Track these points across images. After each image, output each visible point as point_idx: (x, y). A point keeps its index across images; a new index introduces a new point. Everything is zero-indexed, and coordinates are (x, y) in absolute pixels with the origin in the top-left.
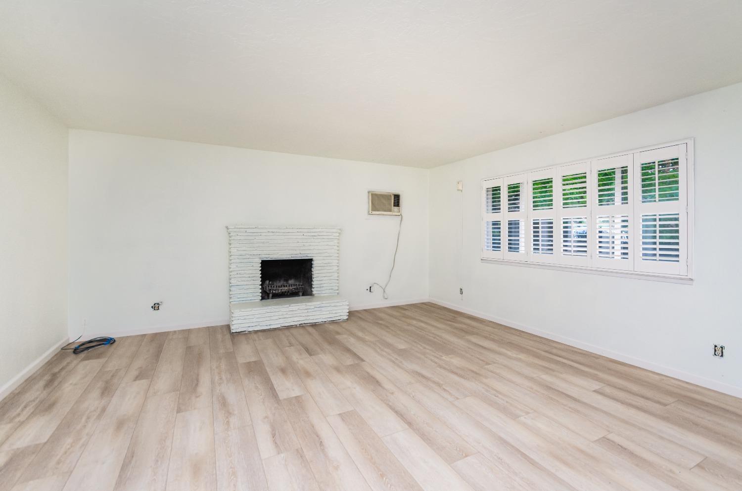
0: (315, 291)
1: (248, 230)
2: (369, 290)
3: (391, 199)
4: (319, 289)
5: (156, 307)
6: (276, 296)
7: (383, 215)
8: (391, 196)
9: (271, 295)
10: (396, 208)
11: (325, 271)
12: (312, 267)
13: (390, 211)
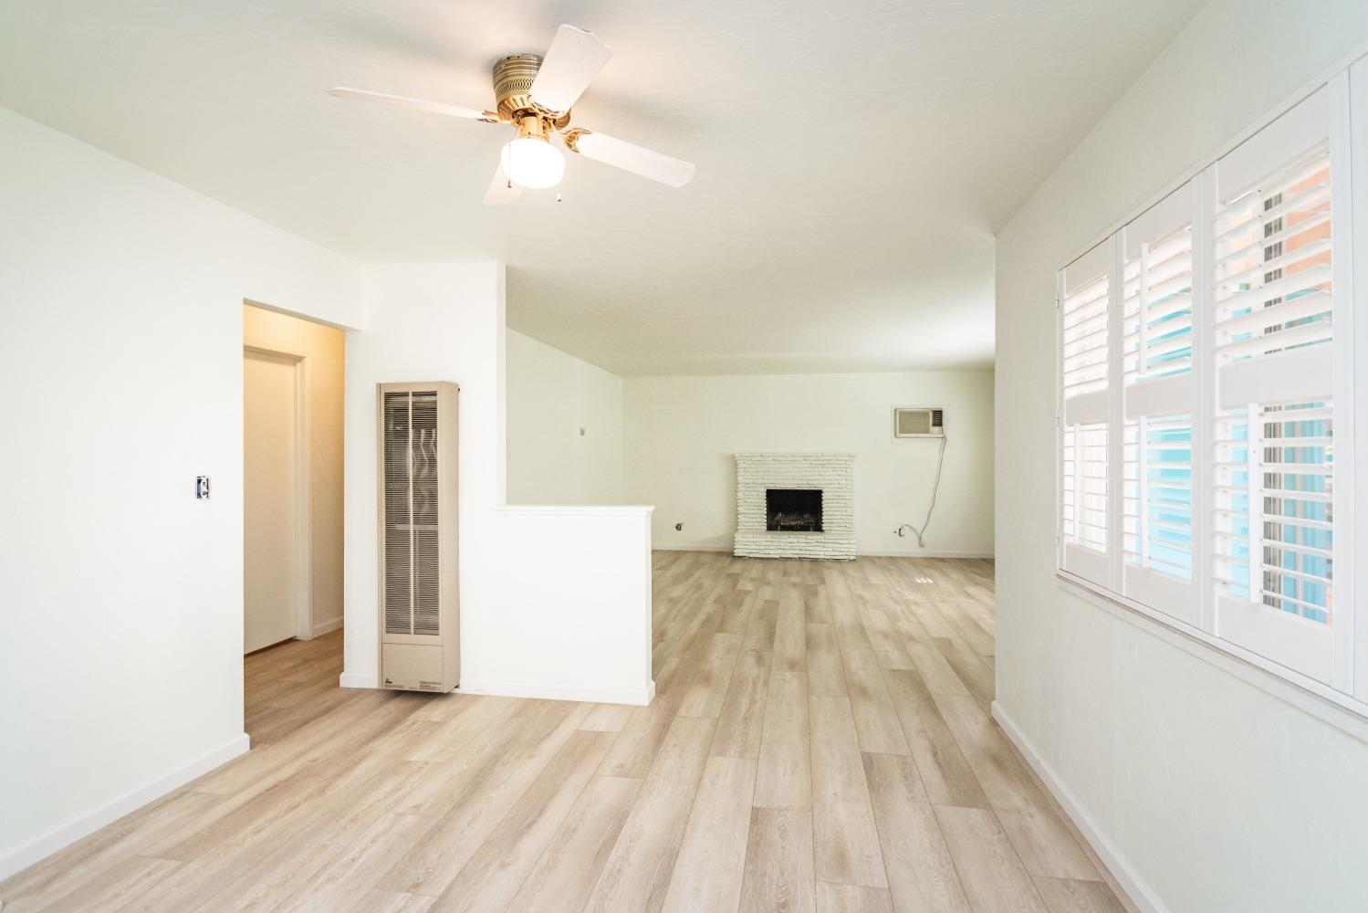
0: (825, 527)
1: (753, 459)
2: (898, 532)
3: (928, 417)
4: (830, 525)
5: (679, 527)
6: (785, 528)
7: (916, 437)
8: (928, 413)
9: (779, 527)
10: (937, 429)
11: (836, 505)
12: (821, 500)
13: (928, 432)
